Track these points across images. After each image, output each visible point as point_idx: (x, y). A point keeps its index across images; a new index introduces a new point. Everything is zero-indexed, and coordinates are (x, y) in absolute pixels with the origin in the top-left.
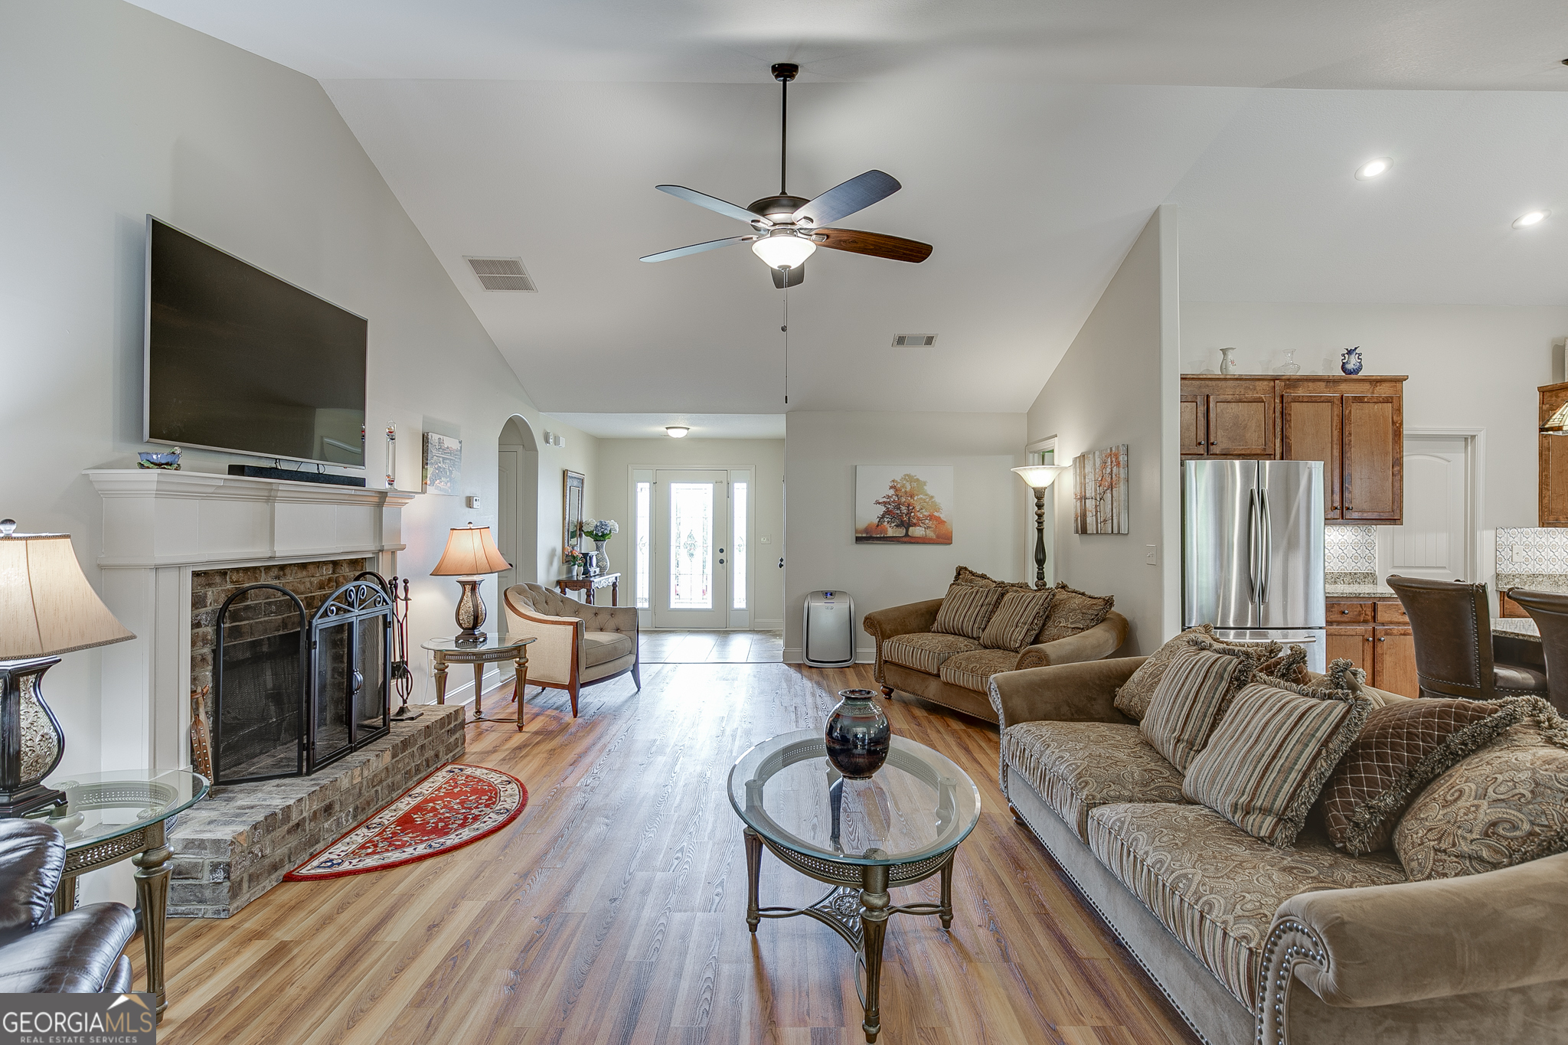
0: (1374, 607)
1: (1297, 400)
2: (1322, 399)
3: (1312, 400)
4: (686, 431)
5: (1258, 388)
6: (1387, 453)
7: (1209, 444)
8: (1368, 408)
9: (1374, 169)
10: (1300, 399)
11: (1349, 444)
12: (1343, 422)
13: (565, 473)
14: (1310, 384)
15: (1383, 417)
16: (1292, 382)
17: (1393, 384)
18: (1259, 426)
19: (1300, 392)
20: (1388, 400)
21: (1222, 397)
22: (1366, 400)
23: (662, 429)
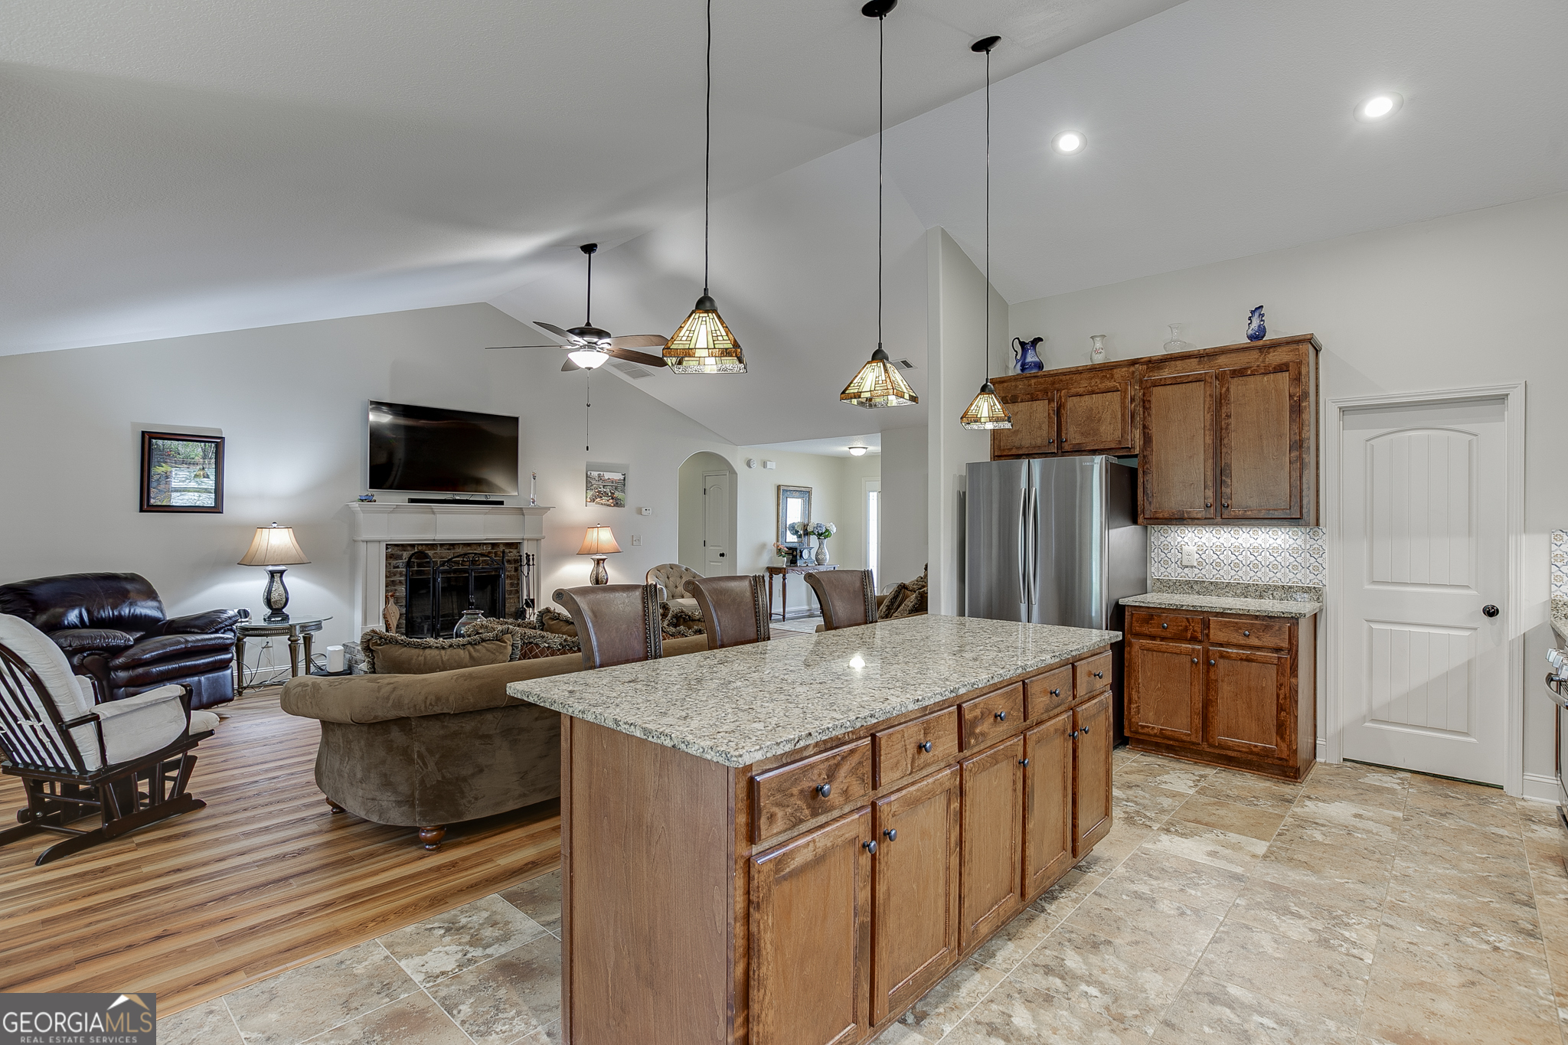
0: (1206, 624)
1: (1156, 384)
2: (1190, 379)
3: (1176, 382)
4: (865, 450)
5: (1116, 376)
6: (1280, 436)
7: (1060, 441)
8: (1253, 383)
9: (1069, 143)
10: (1162, 383)
11: (1227, 429)
12: (1220, 402)
13: (779, 487)
14: (1178, 363)
15: (1276, 390)
16: (1155, 363)
17: (1295, 346)
18: (1115, 418)
19: (1166, 374)
20: (1282, 368)
21: (1073, 391)
22: (1249, 372)
23: (846, 449)
